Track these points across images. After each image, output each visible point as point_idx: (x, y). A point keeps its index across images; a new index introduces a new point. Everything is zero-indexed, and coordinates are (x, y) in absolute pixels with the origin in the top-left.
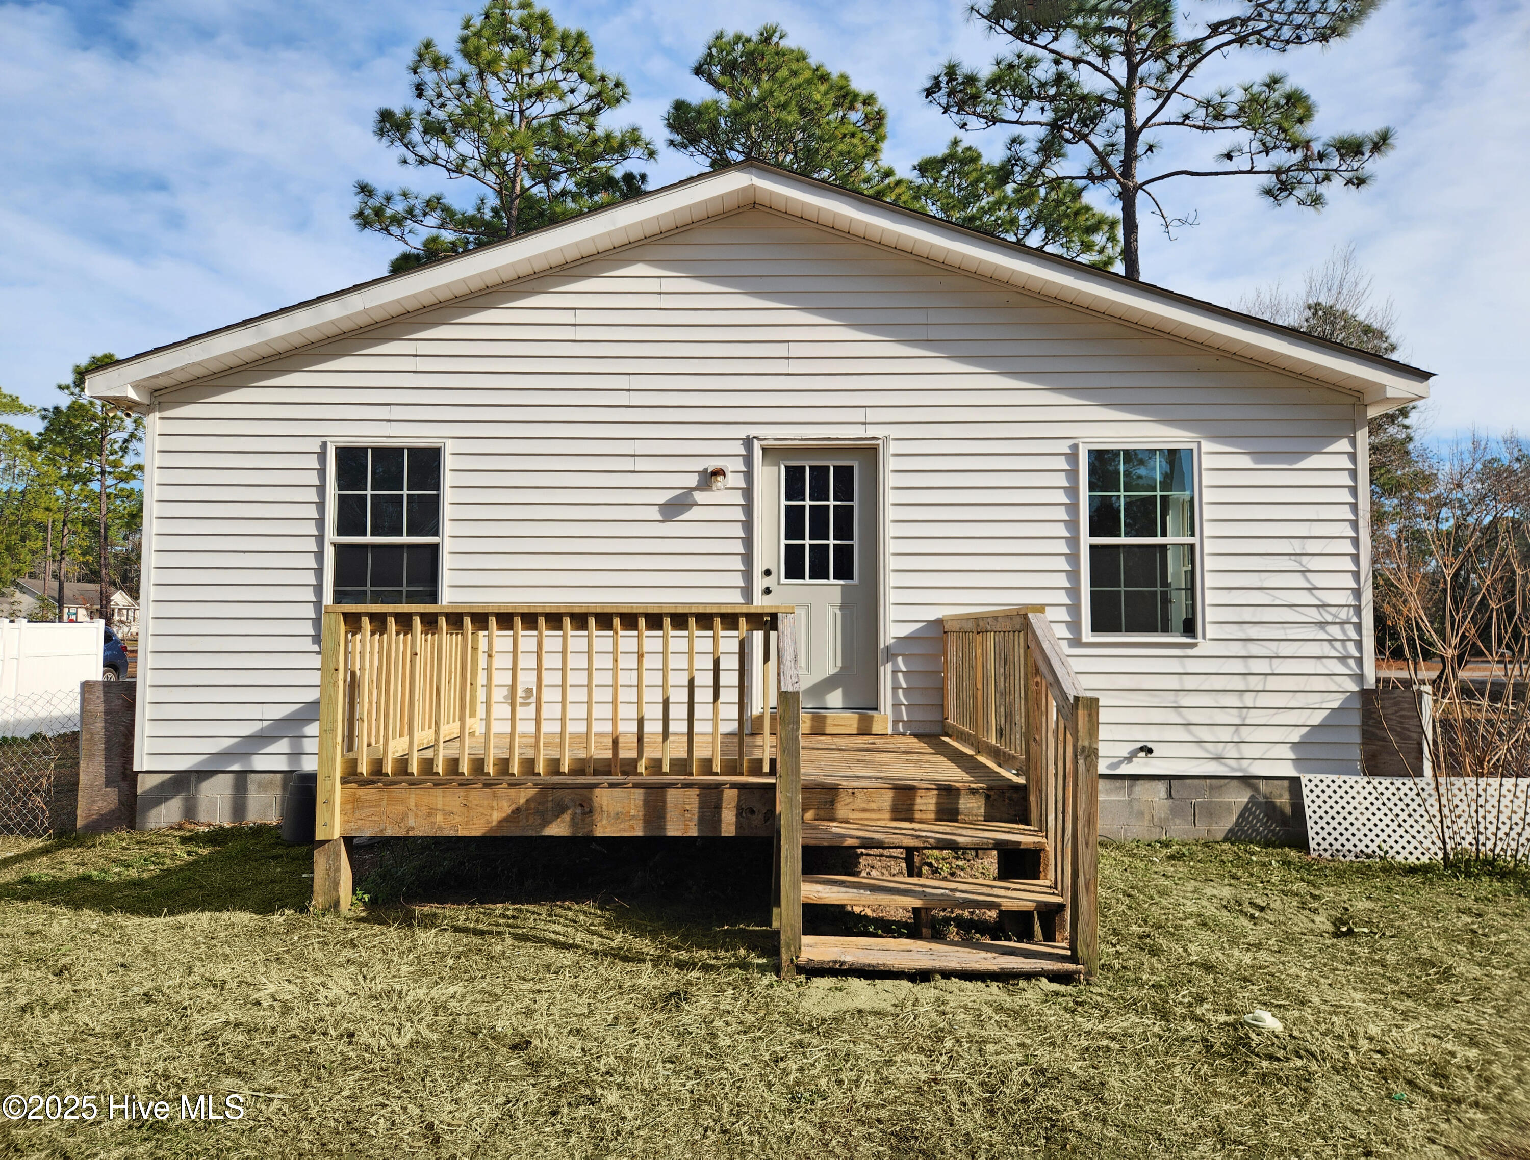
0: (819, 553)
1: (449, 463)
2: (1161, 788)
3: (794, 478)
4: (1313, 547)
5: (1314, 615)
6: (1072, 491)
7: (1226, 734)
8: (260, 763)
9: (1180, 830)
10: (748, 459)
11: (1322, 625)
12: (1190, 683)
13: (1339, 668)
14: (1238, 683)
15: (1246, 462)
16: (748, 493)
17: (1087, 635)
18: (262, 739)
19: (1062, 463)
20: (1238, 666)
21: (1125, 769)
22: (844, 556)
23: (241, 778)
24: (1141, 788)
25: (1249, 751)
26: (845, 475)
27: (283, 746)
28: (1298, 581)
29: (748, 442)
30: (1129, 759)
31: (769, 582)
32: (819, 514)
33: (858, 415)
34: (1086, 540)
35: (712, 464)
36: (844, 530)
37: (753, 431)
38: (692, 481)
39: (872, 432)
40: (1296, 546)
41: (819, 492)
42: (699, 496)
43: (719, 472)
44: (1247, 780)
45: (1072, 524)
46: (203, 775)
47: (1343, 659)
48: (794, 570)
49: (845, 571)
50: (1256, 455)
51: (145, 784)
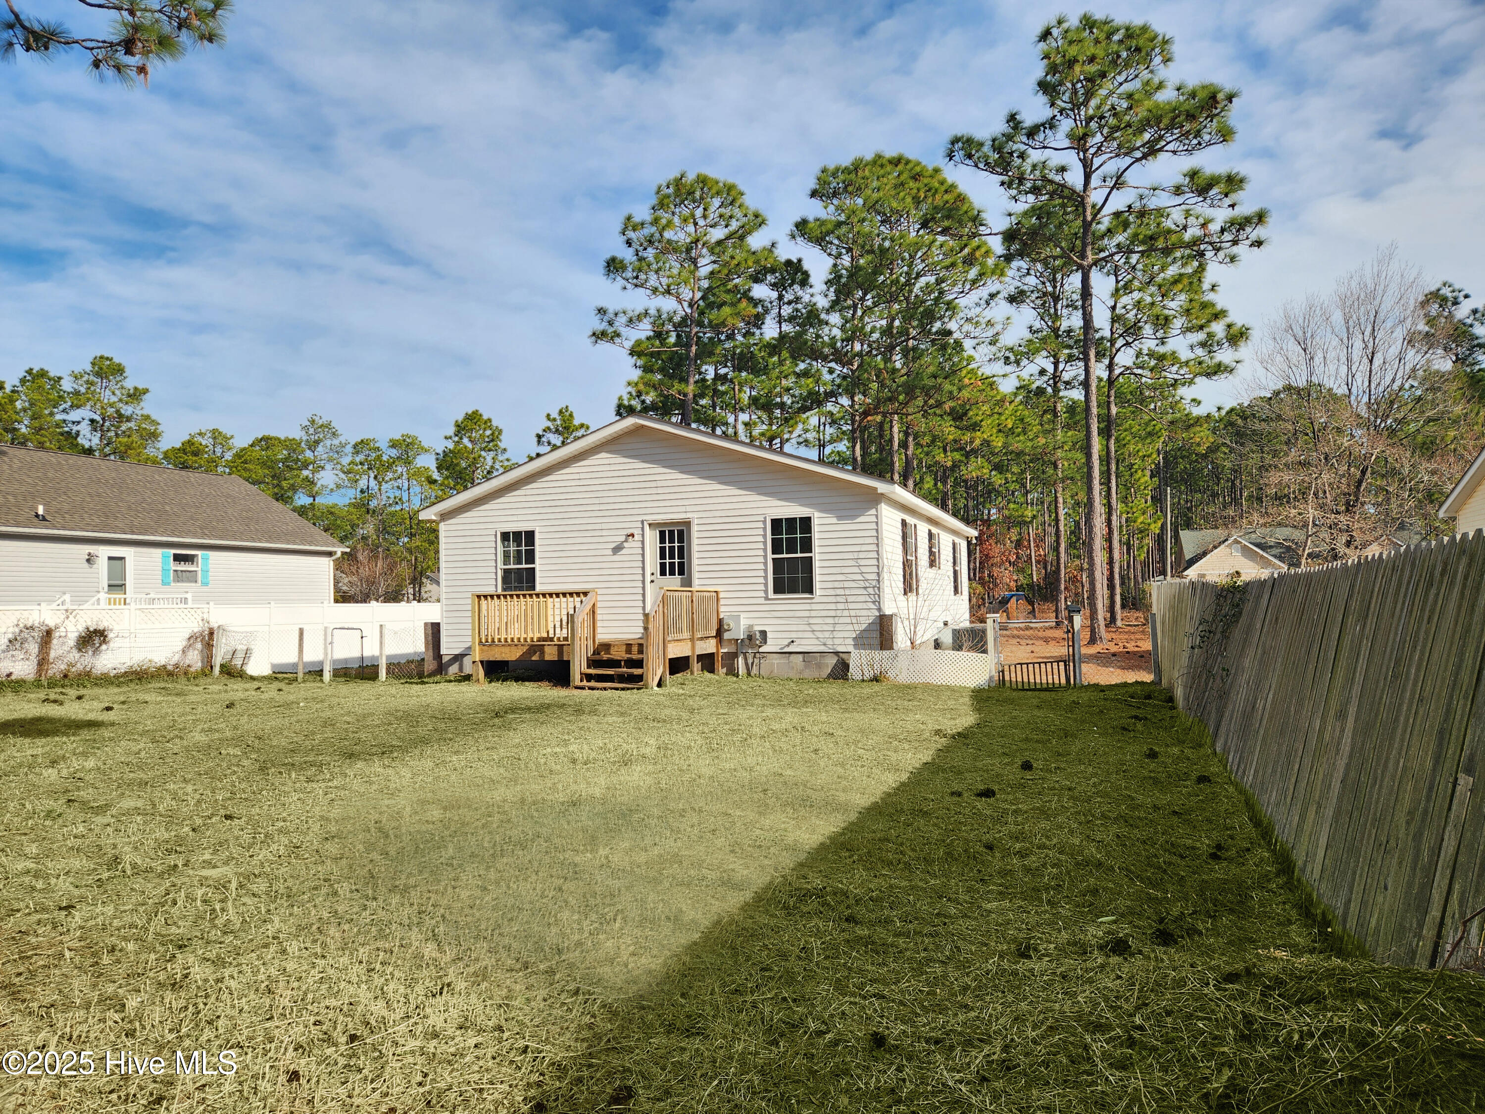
0: (672, 565)
1: (538, 536)
2: (800, 656)
3: (662, 534)
4: (862, 555)
5: (862, 584)
6: (765, 536)
7: (827, 635)
9: (808, 674)
10: (643, 529)
11: (865, 588)
12: (813, 614)
13: (873, 606)
14: (832, 613)
15: (834, 520)
16: (643, 542)
17: (771, 595)
19: (761, 525)
20: (833, 606)
21: (786, 650)
22: (681, 565)
24: (793, 656)
25: (837, 641)
26: (681, 533)
28: (856, 570)
29: (642, 522)
30: (788, 646)
31: (653, 578)
32: (672, 549)
33: (683, 509)
34: (770, 556)
35: (630, 532)
36: (681, 556)
37: (645, 518)
38: (623, 539)
39: (689, 515)
40: (856, 555)
41: (672, 541)
42: (626, 545)
43: (633, 535)
44: (837, 653)
45: (765, 550)
46: (462, 656)
47: (874, 602)
48: (663, 573)
49: (681, 573)
50: (840, 518)
51: (445, 659)
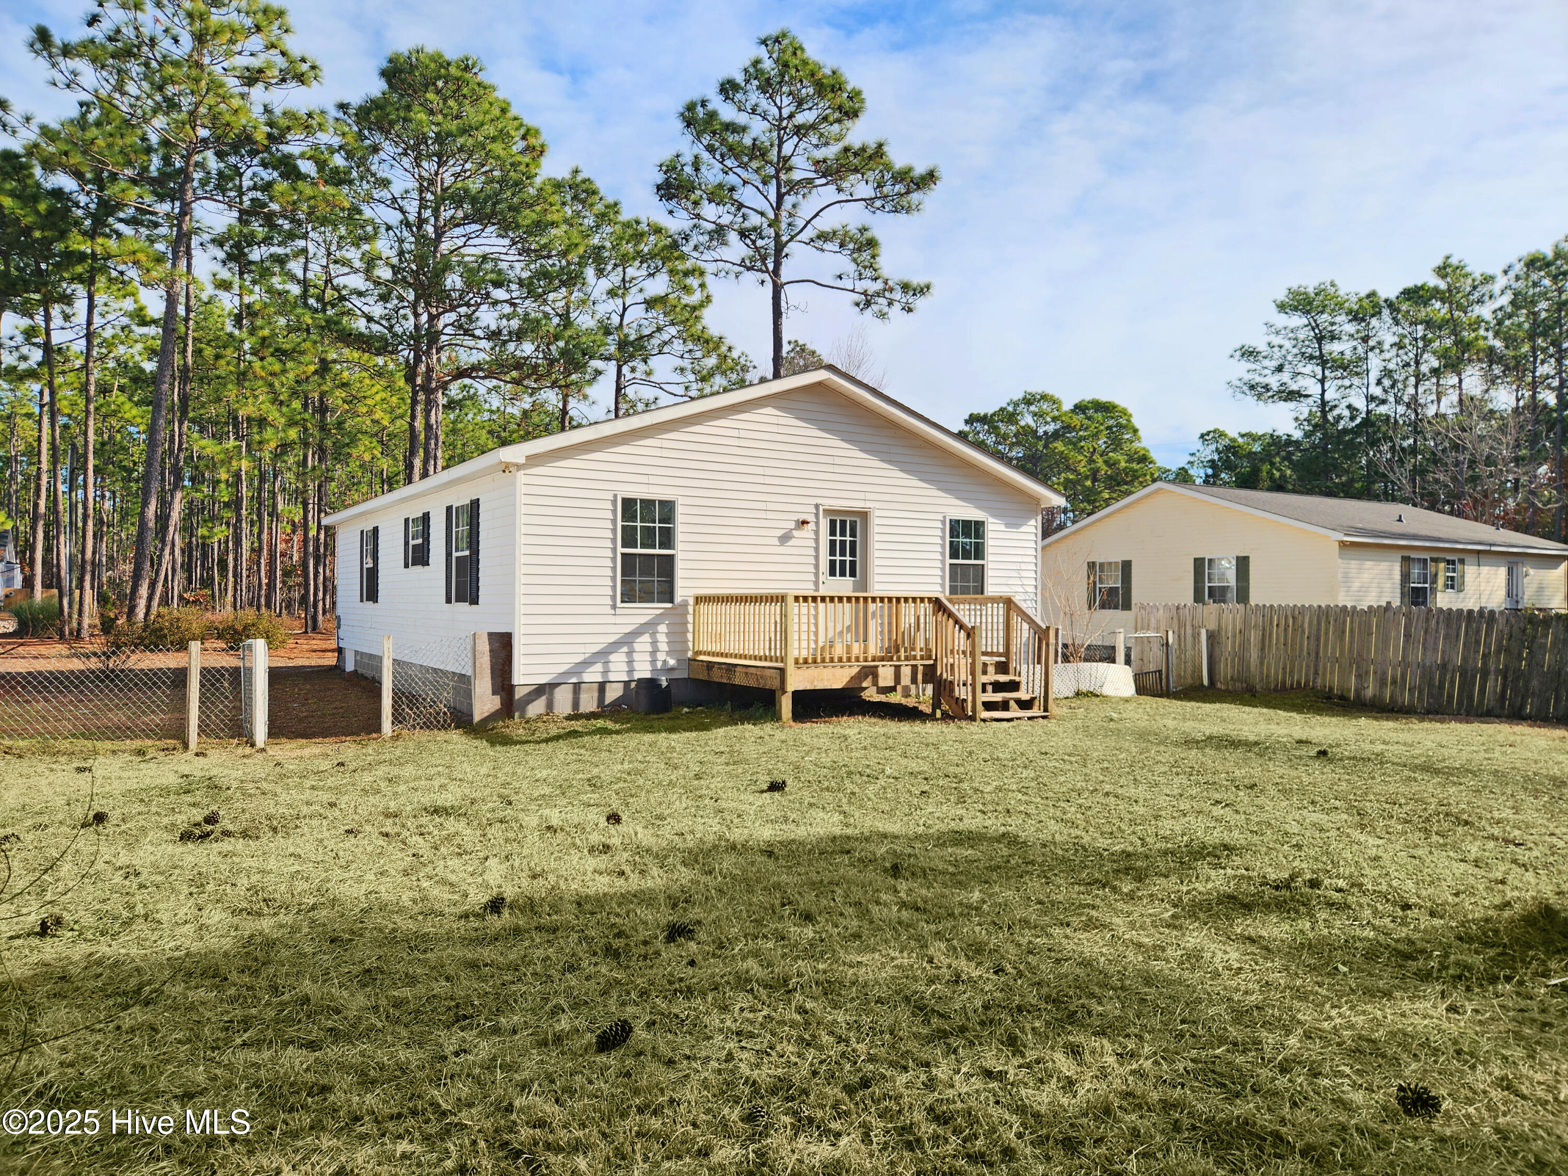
0: (843, 563)
1: (679, 510)
3: (833, 523)
4: (1023, 567)
6: (943, 538)
8: (587, 677)
10: (817, 515)
15: (1002, 528)
16: (816, 532)
18: (587, 663)
19: (940, 525)
22: (853, 565)
23: (577, 687)
26: (855, 525)
27: (599, 667)
28: (1018, 581)
29: (817, 506)
31: (823, 579)
32: (843, 544)
33: (862, 496)
34: (948, 561)
35: (802, 517)
36: (853, 554)
37: (819, 501)
38: (792, 525)
39: (868, 505)
40: (1018, 566)
41: (843, 533)
42: (795, 533)
43: (804, 522)
45: (943, 553)
46: (552, 686)
48: (832, 573)
49: (853, 574)
50: (1007, 525)
51: (519, 693)
